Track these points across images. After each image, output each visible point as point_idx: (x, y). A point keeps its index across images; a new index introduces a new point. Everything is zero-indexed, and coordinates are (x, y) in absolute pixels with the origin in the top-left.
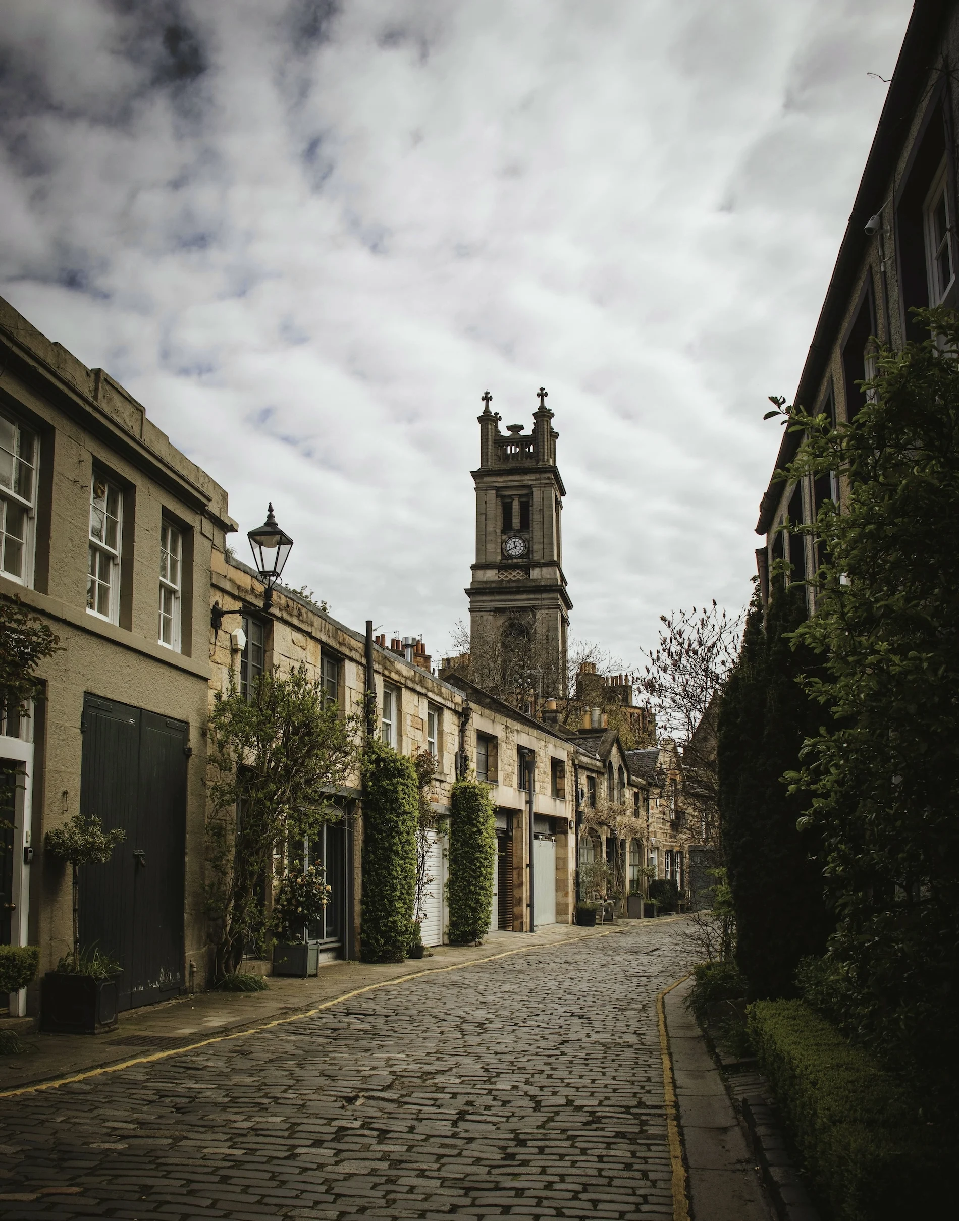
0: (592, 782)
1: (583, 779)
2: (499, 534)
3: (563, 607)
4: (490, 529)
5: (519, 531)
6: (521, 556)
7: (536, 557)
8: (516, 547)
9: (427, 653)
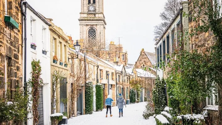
0: (119, 76)
1: (117, 76)
2: (87, 5)
3: (104, 24)
4: (85, 3)
5: (92, 4)
6: (93, 11)
7: (97, 11)
8: (92, 8)
9: (72, 39)
